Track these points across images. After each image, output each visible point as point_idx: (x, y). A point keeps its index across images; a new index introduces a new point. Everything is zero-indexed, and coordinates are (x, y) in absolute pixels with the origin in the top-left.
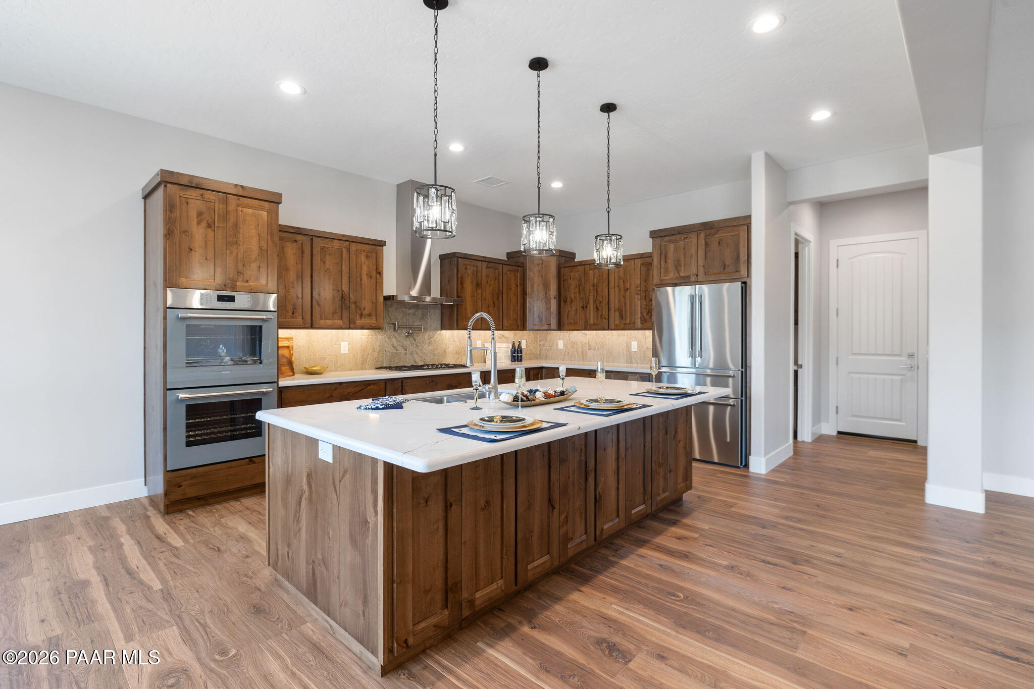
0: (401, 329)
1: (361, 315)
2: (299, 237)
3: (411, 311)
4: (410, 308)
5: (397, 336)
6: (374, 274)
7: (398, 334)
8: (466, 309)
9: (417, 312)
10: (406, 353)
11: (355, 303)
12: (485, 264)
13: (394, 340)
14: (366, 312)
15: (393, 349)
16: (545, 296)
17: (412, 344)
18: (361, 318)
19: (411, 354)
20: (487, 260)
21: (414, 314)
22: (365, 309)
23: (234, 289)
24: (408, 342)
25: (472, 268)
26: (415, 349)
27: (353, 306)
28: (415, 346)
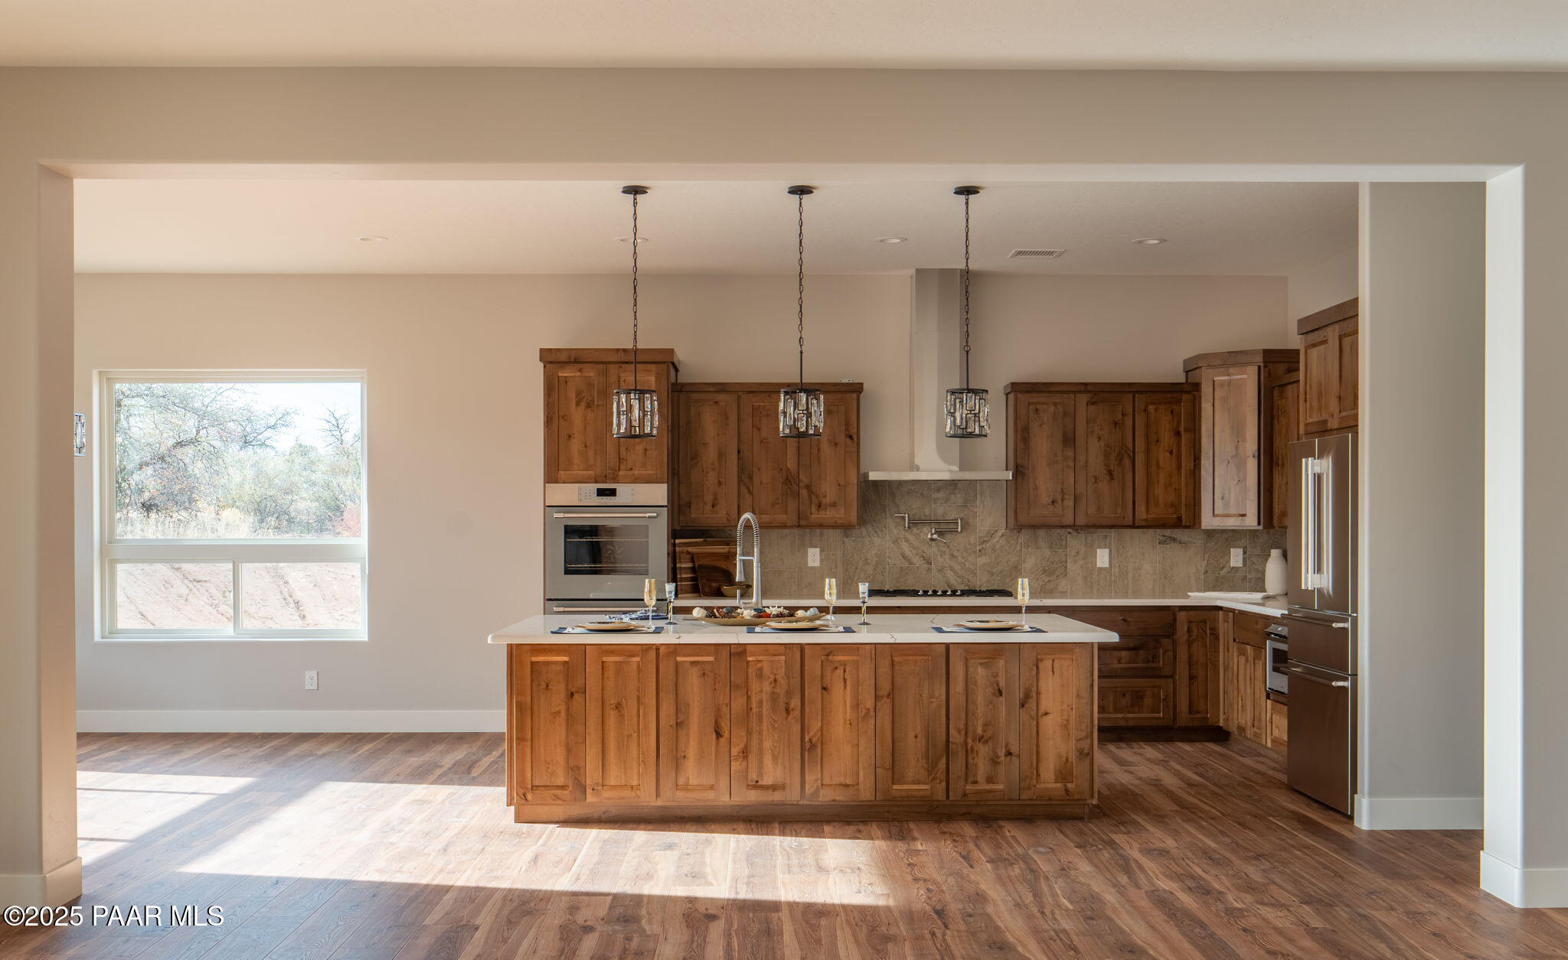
0: (920, 525)
1: (819, 506)
2: (721, 397)
3: (941, 495)
4: (938, 490)
5: (911, 538)
6: (841, 438)
7: (914, 535)
8: (1036, 488)
9: (953, 496)
10: (929, 569)
11: (808, 487)
12: (1083, 399)
13: (905, 546)
14: (828, 500)
15: (903, 560)
16: (1234, 453)
17: (943, 553)
18: (818, 511)
19: (940, 571)
20: (1089, 388)
21: (947, 500)
22: (825, 496)
23: (615, 480)
24: (935, 549)
25: (1052, 408)
26: (948, 562)
27: (804, 493)
28: (947, 556)
